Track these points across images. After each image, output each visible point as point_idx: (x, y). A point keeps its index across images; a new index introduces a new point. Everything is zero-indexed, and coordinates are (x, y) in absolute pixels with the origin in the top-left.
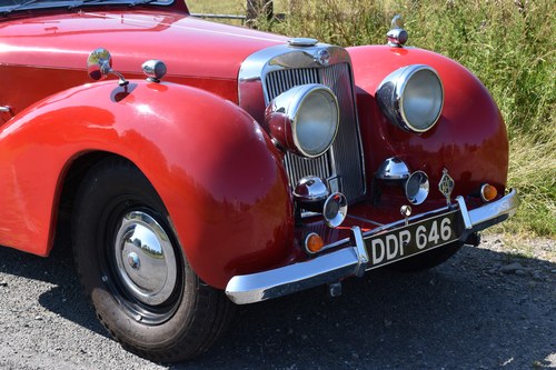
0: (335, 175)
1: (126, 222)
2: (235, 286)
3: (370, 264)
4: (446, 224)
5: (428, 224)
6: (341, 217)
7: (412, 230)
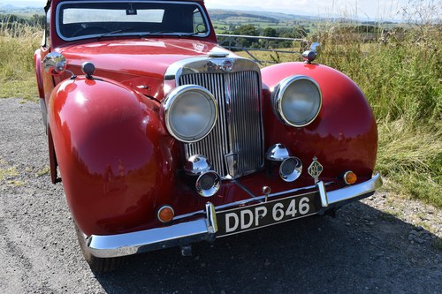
0: (231, 153)
4: (304, 202)
5: (286, 202)
6: (214, 189)
7: (269, 207)
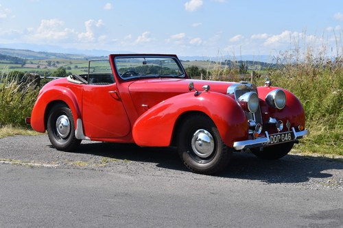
1: (206, 132)
2: (236, 144)
3: (270, 143)
4: (289, 135)
5: (285, 134)
6: (260, 131)
7: (281, 135)
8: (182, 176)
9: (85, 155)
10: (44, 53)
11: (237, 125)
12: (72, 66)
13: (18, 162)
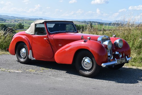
1: (88, 58)
2: (102, 65)
3: (117, 63)
5: (123, 59)
6: (112, 58)
7: (121, 60)
8: (78, 78)
9: (33, 66)
10: (13, 17)
11: (103, 56)
12: (24, 22)
13: (4, 69)
